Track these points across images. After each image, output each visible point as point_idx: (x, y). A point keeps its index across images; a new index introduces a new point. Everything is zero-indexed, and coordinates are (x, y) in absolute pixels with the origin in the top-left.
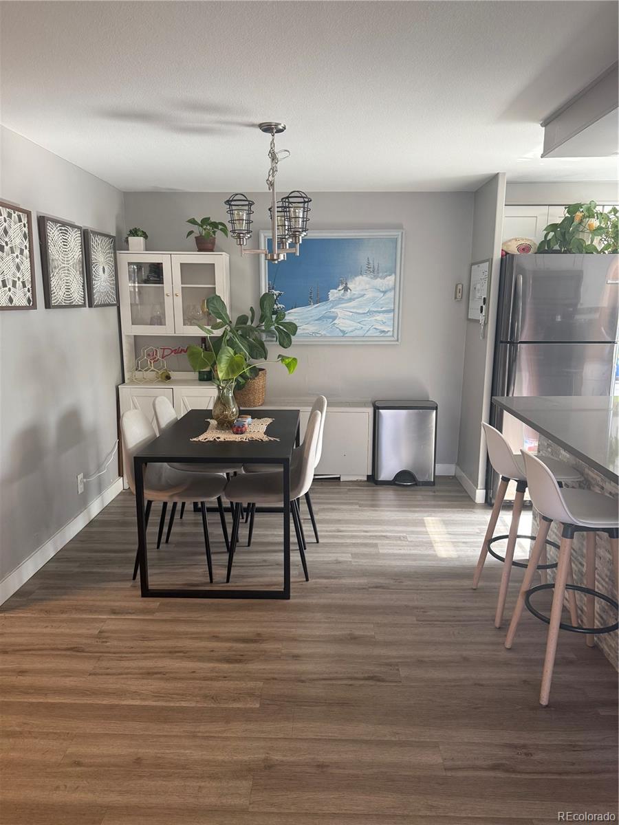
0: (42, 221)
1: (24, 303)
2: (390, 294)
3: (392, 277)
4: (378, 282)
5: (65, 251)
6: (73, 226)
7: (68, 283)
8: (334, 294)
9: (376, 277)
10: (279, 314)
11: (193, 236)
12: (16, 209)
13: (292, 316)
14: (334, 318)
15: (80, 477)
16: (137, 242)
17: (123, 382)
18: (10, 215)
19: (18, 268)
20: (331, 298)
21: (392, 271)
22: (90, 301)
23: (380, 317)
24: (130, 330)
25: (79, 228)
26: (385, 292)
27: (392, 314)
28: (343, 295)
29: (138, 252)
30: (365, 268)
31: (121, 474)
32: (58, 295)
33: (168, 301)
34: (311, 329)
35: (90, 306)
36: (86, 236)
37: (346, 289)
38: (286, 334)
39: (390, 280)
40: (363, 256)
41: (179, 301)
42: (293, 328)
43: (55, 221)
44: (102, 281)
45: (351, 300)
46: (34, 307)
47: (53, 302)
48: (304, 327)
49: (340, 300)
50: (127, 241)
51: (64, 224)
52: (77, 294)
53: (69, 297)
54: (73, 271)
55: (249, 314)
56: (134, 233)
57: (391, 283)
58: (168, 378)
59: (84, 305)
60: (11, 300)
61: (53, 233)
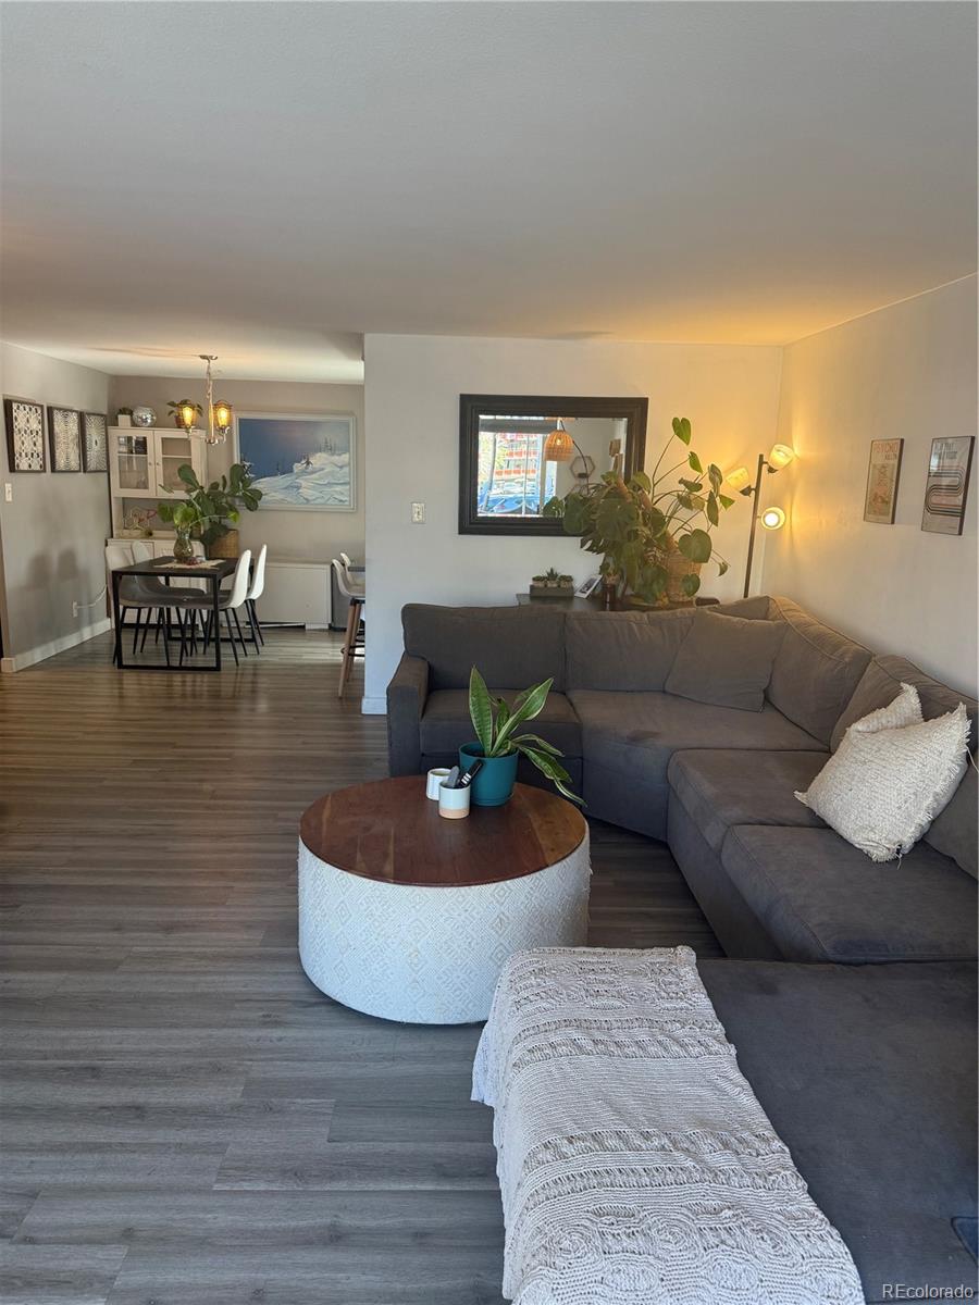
0: (50, 410)
1: (38, 468)
2: (346, 469)
3: (347, 455)
4: (335, 458)
5: (67, 429)
6: (72, 411)
7: (67, 454)
8: (298, 467)
9: (333, 454)
10: (247, 483)
11: (172, 415)
12: (34, 405)
13: (261, 485)
14: (298, 488)
15: (75, 604)
16: (124, 419)
17: (112, 537)
18: (30, 409)
19: (35, 444)
20: (295, 471)
21: (347, 450)
22: (84, 467)
23: (338, 488)
24: (118, 492)
25: (76, 412)
26: (341, 467)
27: (348, 487)
28: (306, 468)
29: (124, 429)
30: (323, 445)
31: (109, 615)
32: (61, 463)
33: (151, 469)
34: (279, 496)
35: (85, 471)
36: (82, 417)
37: (308, 463)
38: (253, 500)
39: (345, 458)
40: (322, 436)
41: (160, 468)
42: (259, 494)
43: (59, 409)
44: (94, 451)
45: (313, 473)
46: (45, 471)
47: (57, 468)
48: (273, 494)
49: (304, 472)
50: (117, 418)
51: (65, 410)
52: (75, 463)
53: (68, 464)
54: (71, 445)
55: (221, 482)
56: (123, 411)
57: (347, 460)
58: (151, 534)
59: (80, 471)
60: (30, 466)
61: (58, 417)
